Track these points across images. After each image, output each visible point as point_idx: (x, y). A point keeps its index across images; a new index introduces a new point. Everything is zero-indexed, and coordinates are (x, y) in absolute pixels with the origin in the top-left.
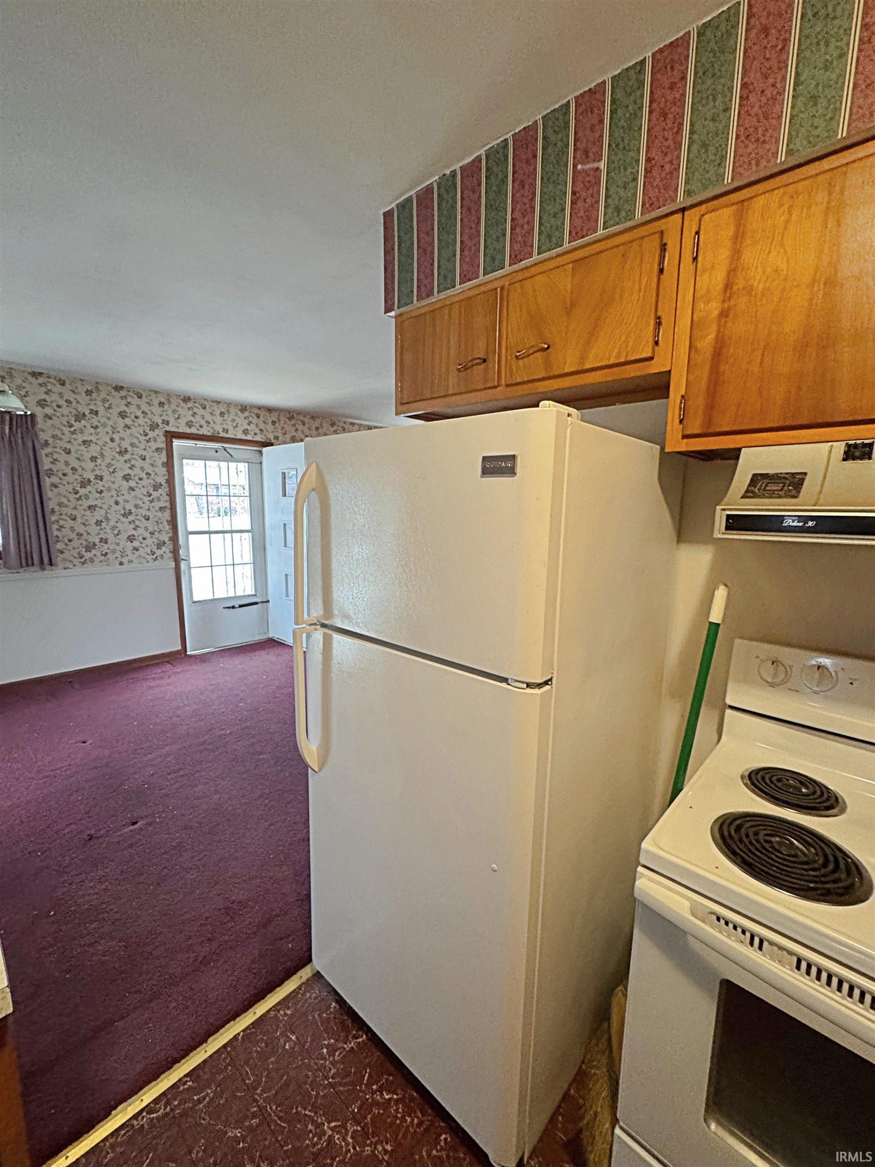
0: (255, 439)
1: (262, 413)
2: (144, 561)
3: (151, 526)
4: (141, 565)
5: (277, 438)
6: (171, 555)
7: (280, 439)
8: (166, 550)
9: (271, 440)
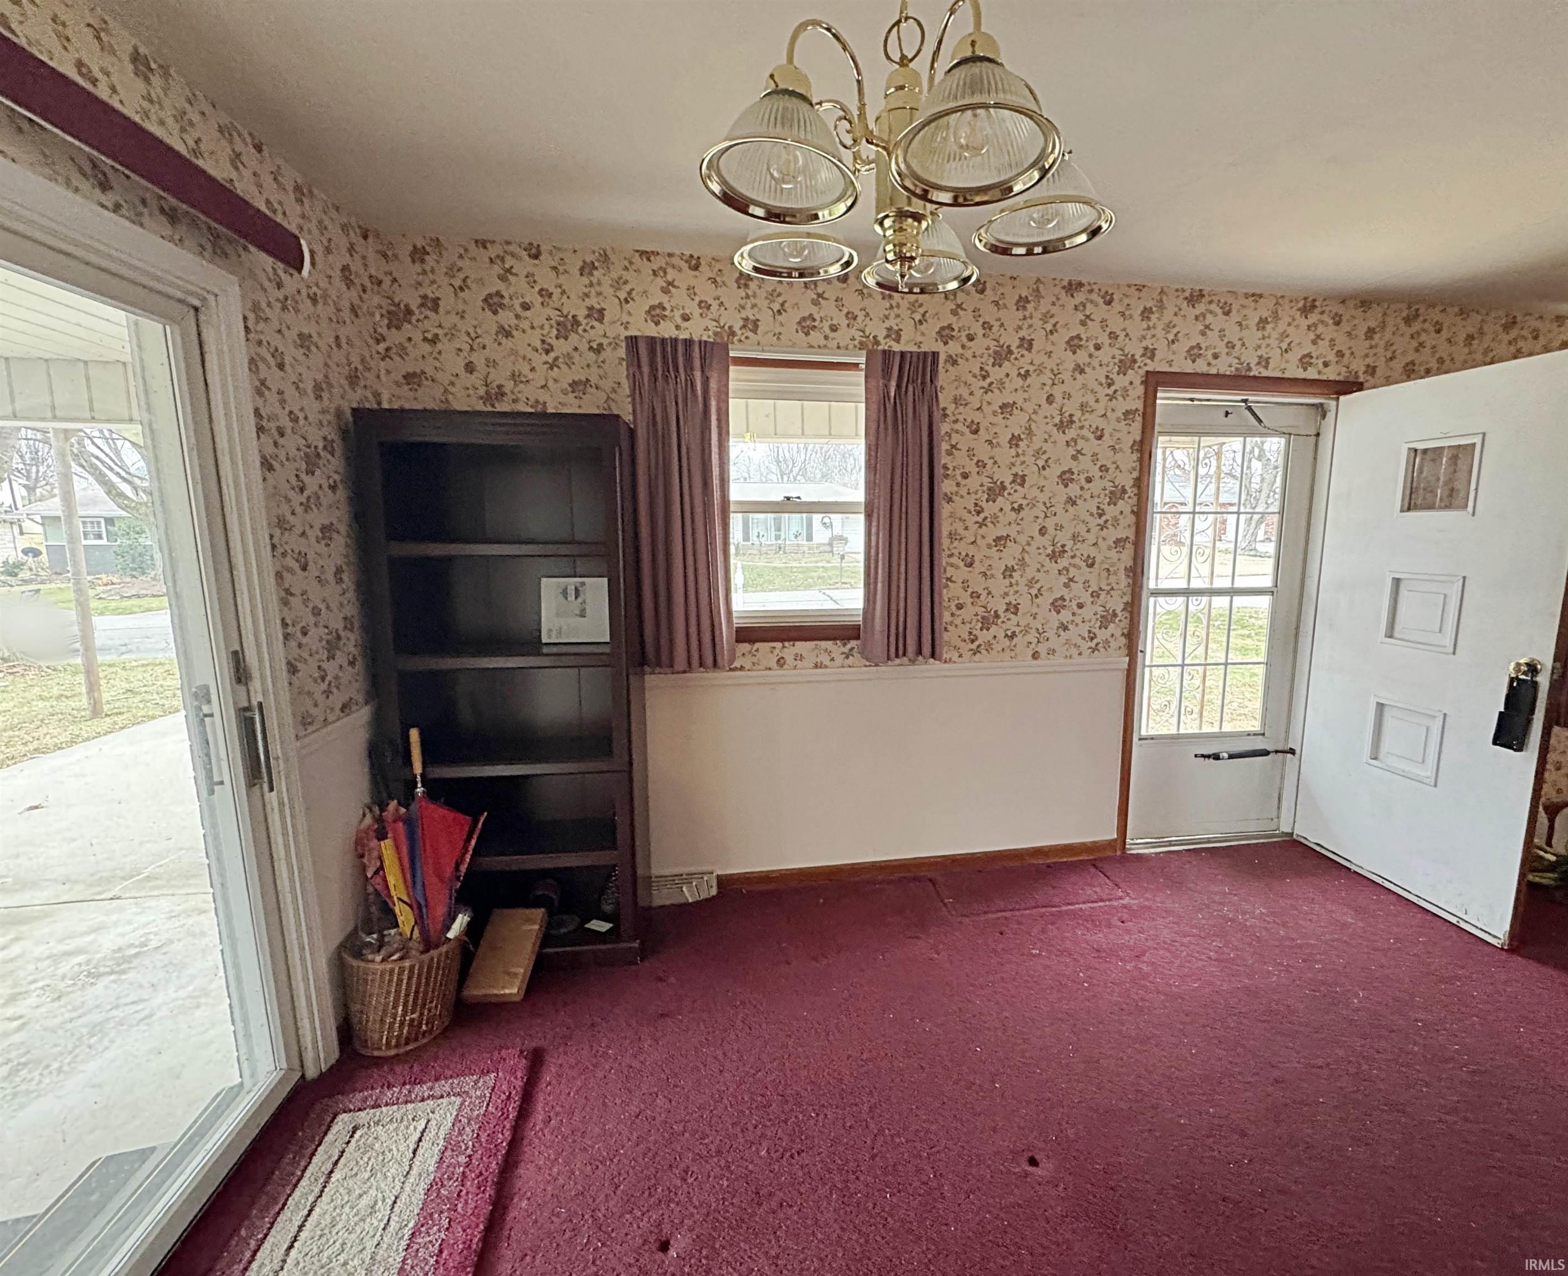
0: (1324, 377)
1: (1347, 312)
2: (1074, 652)
3: (1095, 578)
4: (1069, 661)
5: (1371, 370)
6: (1123, 641)
7: (1379, 372)
8: (1117, 629)
9: (1357, 377)
